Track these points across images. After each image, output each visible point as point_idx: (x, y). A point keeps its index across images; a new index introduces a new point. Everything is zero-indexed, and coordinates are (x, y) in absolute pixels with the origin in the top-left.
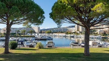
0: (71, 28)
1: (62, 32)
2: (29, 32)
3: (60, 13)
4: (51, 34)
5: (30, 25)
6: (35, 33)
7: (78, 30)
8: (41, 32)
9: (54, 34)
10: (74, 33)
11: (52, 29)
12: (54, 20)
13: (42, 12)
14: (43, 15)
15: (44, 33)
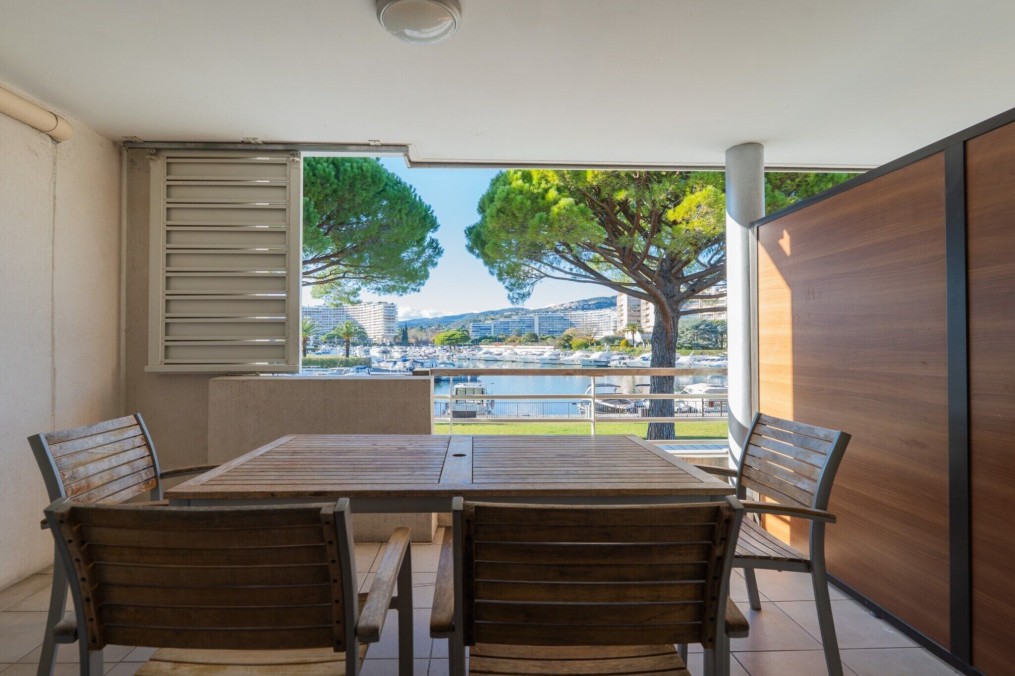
0: (593, 315)
1: (535, 339)
2: (330, 340)
3: (524, 228)
4: (465, 352)
5: (355, 293)
6: (364, 340)
7: (634, 326)
8: (403, 340)
9: (485, 348)
10: (610, 340)
11: (475, 319)
12: (489, 262)
13: (428, 221)
14: (430, 235)
15: (419, 343)
